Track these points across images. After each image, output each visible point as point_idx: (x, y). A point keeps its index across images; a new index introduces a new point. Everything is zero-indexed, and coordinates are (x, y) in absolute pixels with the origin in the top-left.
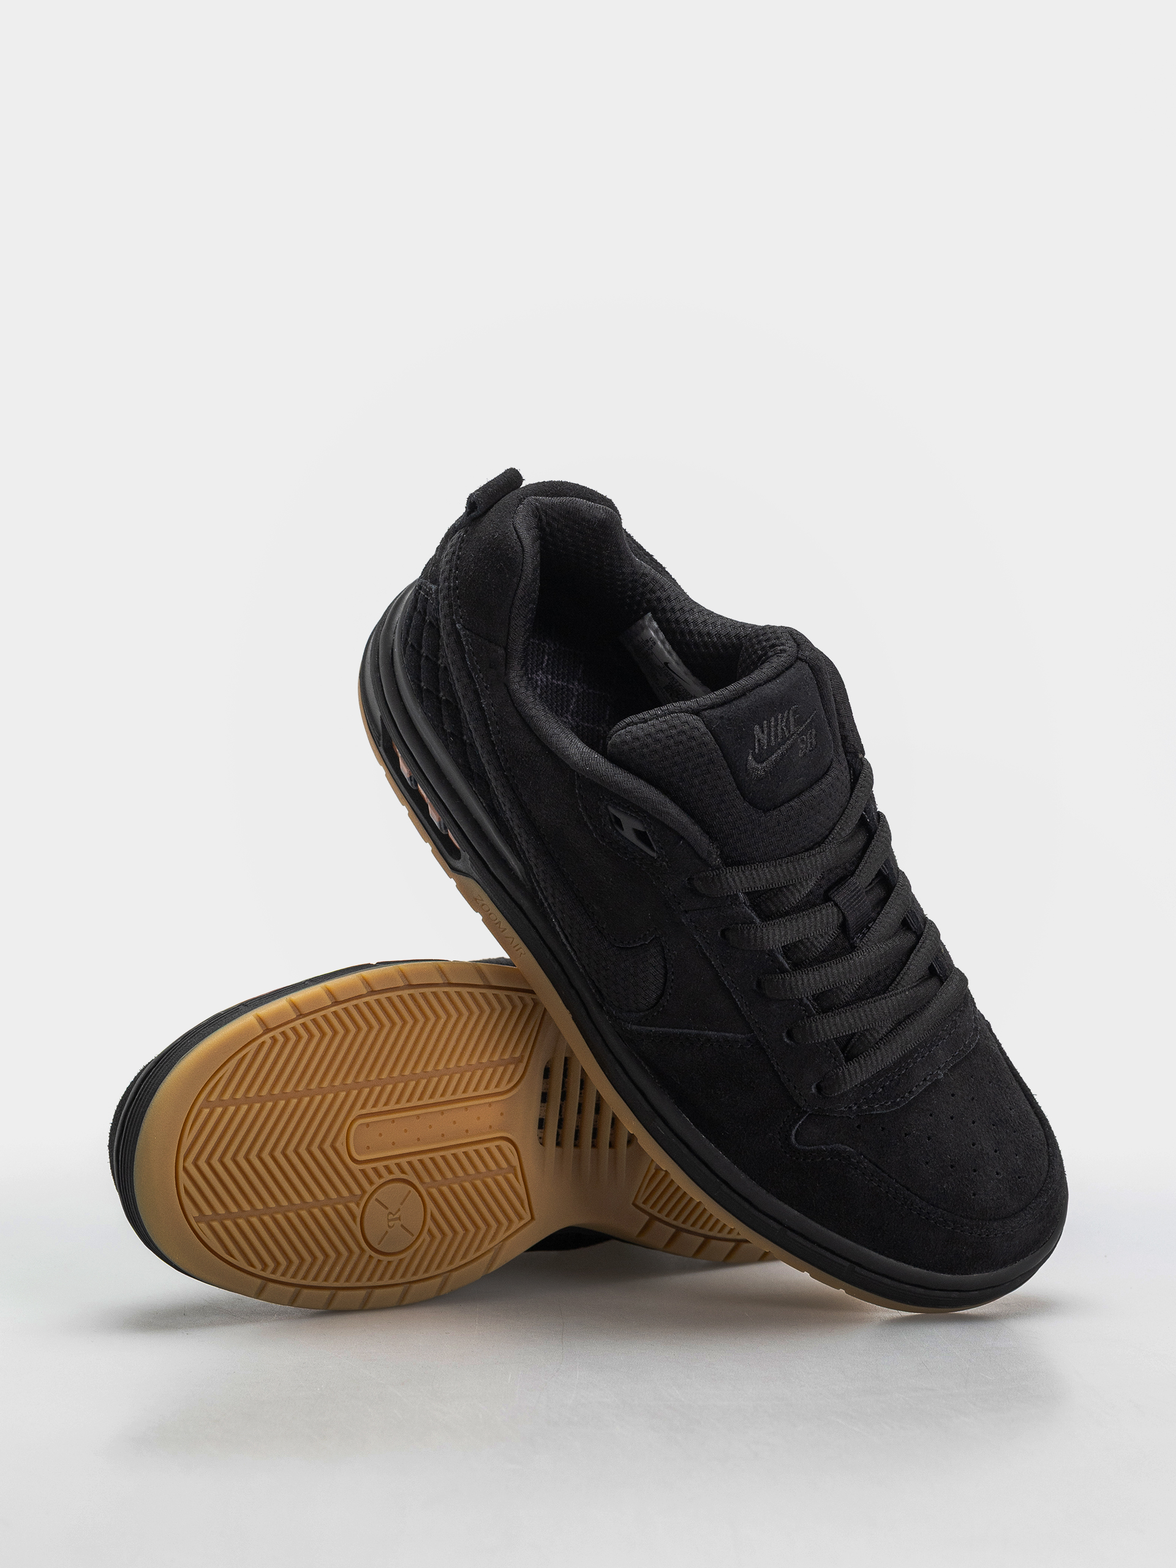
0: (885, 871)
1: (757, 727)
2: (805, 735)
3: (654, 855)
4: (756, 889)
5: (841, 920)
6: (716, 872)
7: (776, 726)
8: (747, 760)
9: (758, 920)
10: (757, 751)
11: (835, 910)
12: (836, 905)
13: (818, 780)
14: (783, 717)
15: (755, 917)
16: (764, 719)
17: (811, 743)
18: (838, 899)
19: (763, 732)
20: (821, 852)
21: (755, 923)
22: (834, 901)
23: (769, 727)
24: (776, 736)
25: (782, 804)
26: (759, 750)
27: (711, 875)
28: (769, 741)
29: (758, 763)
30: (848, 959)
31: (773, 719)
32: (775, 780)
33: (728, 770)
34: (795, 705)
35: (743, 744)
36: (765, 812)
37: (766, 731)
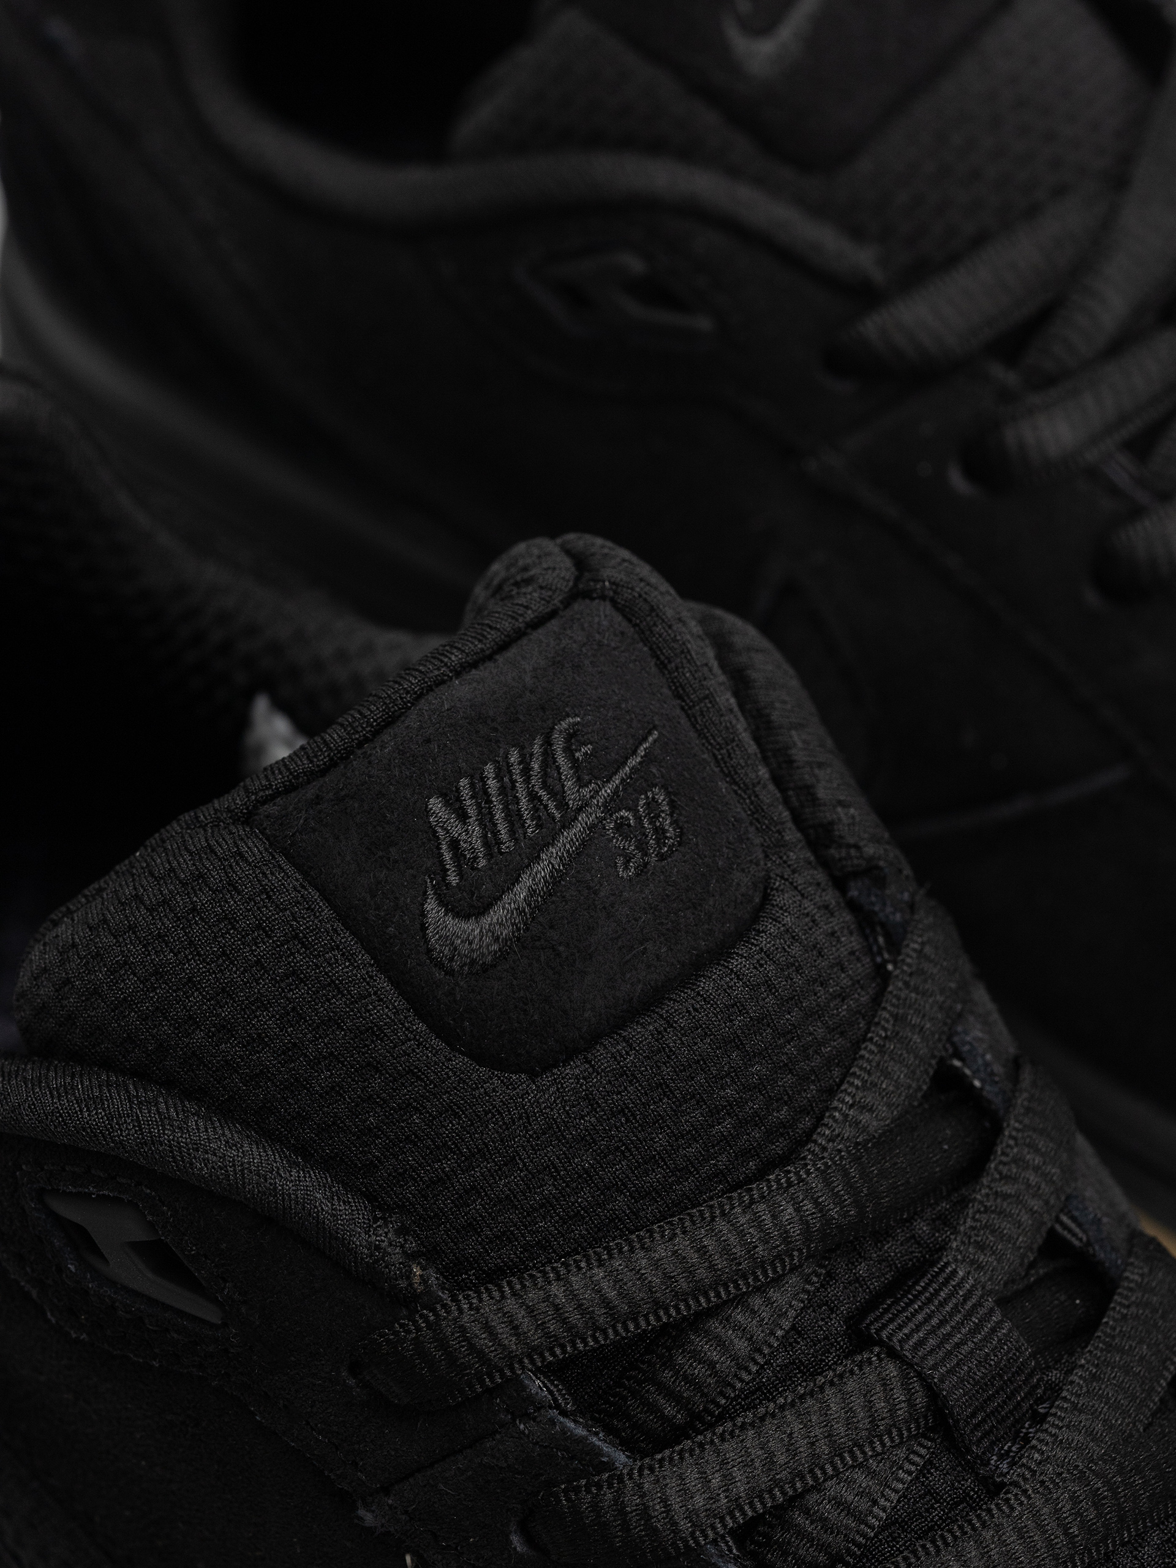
0: (1074, 1235)
1: (435, 804)
2: (628, 809)
3: (210, 1314)
4: (581, 1346)
5: (920, 1400)
6: (425, 1318)
7: (507, 791)
8: (423, 914)
9: (621, 1458)
10: (453, 879)
11: (892, 1369)
12: (894, 1354)
13: (721, 952)
14: (525, 762)
15: (606, 1448)
16: (460, 774)
17: (660, 832)
18: (893, 1332)
19: (463, 817)
20: (790, 1184)
21: (609, 1466)
22: (880, 1343)
23: (481, 794)
24: (514, 818)
25: (595, 1038)
26: (461, 874)
27: (409, 1332)
28: (491, 844)
29: (467, 917)
30: (974, 1529)
31: (489, 769)
32: (542, 958)
33: (363, 957)
34: (568, 716)
35: (396, 861)
36: (533, 1075)
37: (472, 811)
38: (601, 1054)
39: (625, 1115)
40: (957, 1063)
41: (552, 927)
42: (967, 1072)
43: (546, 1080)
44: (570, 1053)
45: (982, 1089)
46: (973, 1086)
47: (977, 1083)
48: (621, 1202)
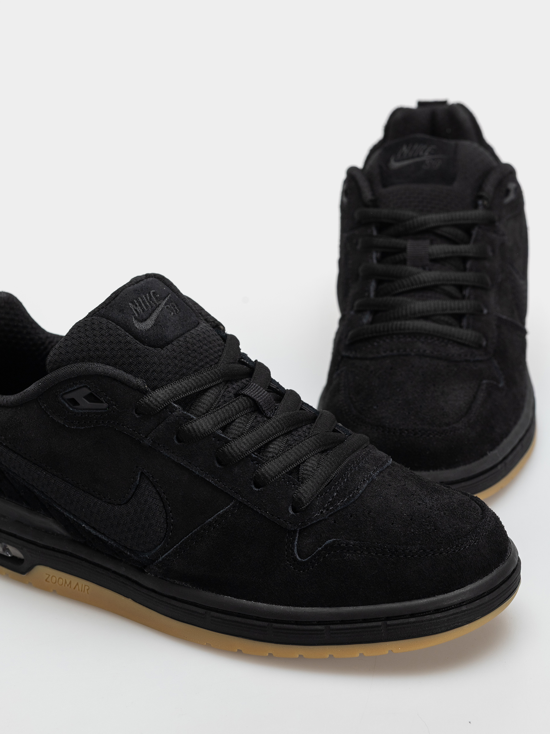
1: (130, 304)
4: (182, 396)
6: (149, 395)
7: (144, 301)
8: (133, 322)
10: (136, 315)
14: (146, 297)
17: (175, 309)
19: (136, 306)
23: (139, 302)
24: (147, 306)
25: (173, 341)
26: (138, 315)
28: (143, 309)
29: (142, 323)
31: (140, 298)
32: (159, 327)
33: (123, 330)
34: (152, 290)
35: (126, 313)
36: (162, 349)
37: (138, 305)
38: (175, 343)
39: (182, 353)
40: (243, 360)
41: (159, 322)
42: (245, 361)
43: (164, 349)
44: (168, 344)
45: (249, 364)
46: (247, 363)
47: (248, 363)
48: (185, 370)
